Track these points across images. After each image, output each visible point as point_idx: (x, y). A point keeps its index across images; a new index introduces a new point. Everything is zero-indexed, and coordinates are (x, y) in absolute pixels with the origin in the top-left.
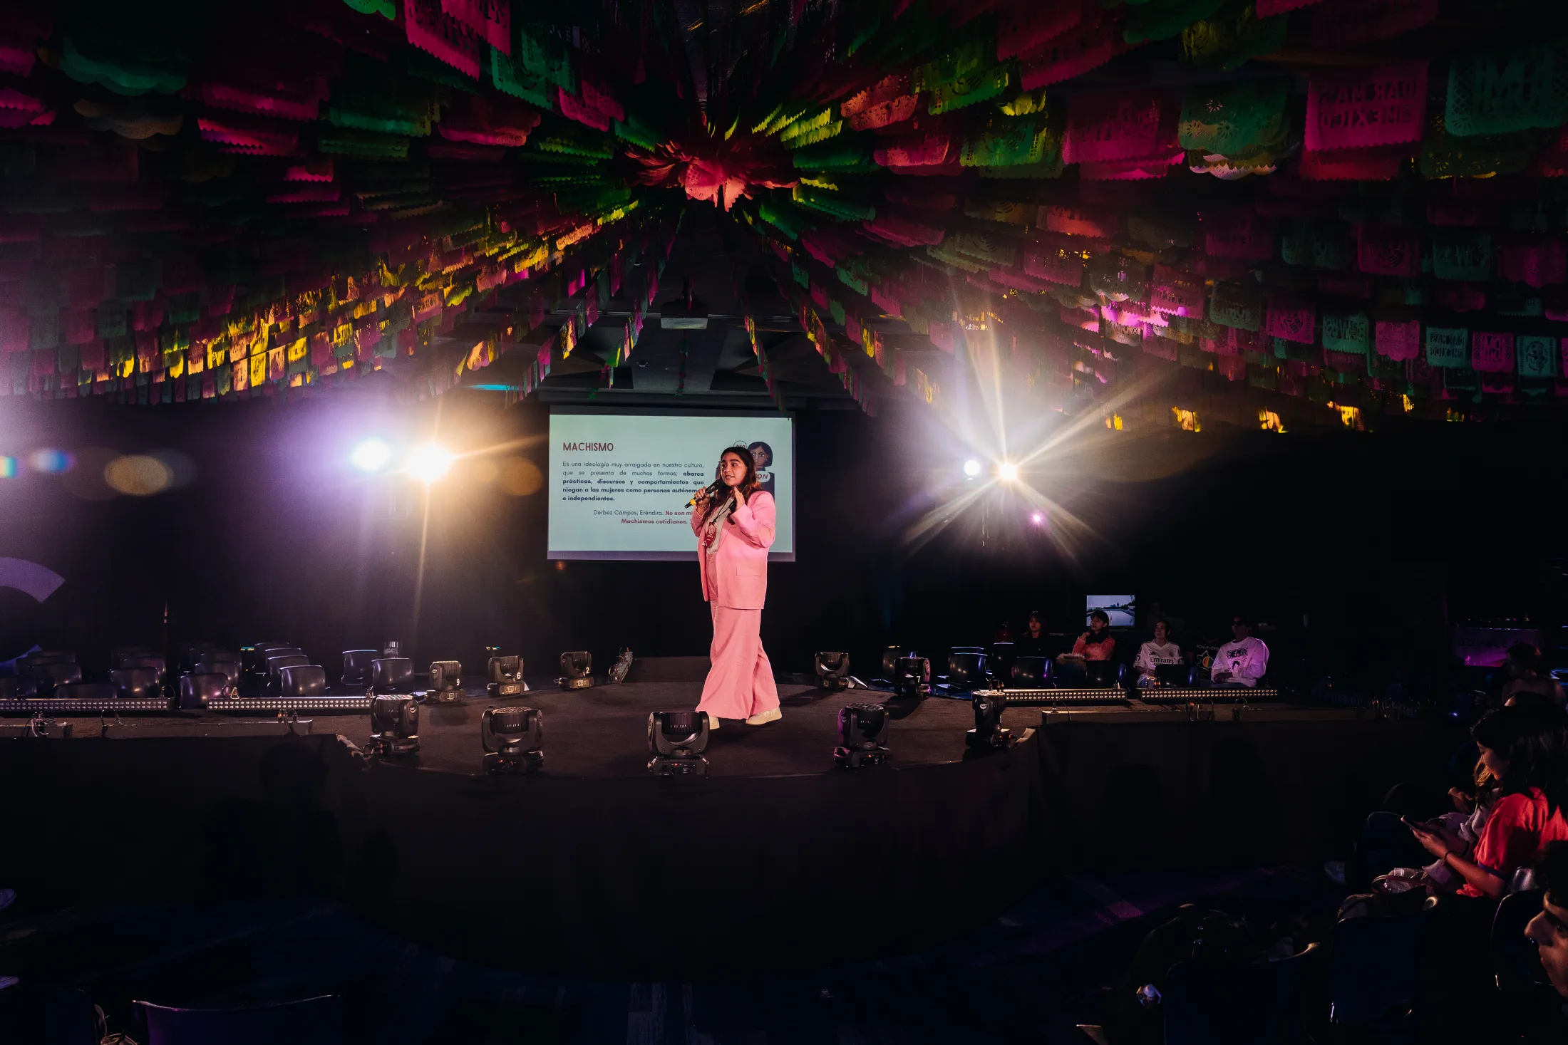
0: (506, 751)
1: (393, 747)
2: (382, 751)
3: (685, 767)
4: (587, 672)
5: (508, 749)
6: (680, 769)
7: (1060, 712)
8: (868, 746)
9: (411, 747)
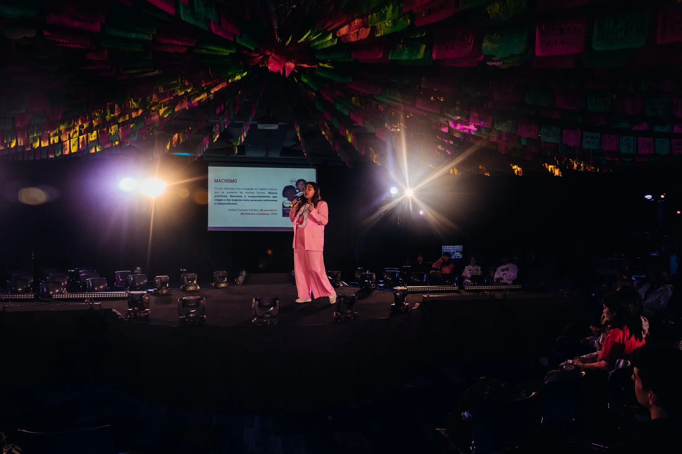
0: (189, 316)
1: (138, 314)
2: (133, 316)
3: (269, 322)
4: (226, 280)
5: (190, 315)
6: (266, 323)
7: (430, 296)
8: (349, 311)
9: (146, 314)
